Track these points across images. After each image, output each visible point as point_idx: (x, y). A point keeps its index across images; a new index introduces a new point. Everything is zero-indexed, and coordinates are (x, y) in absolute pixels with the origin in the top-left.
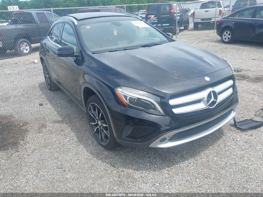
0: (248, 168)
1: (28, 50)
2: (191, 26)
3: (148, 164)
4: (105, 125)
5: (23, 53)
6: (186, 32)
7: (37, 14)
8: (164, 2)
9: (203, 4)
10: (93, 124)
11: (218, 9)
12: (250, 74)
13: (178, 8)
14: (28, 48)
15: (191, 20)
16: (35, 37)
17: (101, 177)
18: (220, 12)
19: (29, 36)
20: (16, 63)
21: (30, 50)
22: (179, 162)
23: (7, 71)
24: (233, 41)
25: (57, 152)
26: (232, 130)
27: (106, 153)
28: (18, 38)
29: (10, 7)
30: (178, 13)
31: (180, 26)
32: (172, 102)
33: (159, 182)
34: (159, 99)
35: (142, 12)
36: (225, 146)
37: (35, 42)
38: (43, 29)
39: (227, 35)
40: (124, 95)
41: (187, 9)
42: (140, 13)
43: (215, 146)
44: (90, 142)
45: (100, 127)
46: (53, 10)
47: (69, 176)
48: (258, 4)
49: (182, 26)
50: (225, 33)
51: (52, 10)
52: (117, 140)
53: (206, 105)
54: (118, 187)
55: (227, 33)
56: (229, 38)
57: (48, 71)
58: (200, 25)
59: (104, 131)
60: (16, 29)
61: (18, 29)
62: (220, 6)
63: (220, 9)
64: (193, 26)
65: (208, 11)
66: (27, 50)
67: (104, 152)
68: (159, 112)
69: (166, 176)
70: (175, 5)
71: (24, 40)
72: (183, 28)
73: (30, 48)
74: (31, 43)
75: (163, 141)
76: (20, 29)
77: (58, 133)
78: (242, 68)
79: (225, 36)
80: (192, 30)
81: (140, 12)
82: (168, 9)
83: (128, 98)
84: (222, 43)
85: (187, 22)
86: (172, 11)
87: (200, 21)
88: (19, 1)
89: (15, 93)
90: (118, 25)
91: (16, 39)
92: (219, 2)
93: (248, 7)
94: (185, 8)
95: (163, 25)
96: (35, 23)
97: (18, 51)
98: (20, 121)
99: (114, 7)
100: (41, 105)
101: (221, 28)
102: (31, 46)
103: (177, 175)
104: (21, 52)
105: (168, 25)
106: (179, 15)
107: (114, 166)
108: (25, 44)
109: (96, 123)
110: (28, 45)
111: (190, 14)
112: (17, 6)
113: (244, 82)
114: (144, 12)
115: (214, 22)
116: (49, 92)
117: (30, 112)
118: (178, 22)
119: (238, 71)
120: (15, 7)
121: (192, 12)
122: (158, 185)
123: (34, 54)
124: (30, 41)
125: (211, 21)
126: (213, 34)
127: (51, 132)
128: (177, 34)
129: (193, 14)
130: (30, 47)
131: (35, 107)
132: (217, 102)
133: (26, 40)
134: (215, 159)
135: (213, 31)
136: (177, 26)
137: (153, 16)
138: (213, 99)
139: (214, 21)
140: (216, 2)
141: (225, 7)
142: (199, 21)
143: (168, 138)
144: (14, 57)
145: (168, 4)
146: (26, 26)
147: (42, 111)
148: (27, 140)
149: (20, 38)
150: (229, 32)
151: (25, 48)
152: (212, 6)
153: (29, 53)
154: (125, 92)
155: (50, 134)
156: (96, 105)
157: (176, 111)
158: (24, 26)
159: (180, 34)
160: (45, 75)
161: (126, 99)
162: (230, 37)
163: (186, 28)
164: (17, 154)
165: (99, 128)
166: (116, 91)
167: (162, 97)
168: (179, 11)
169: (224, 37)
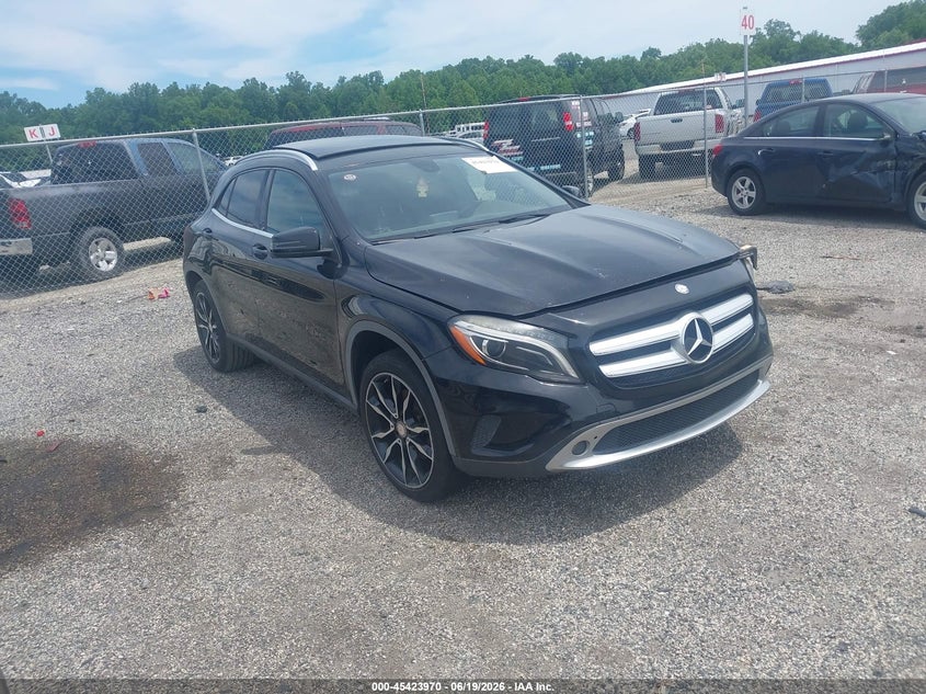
0: (808, 518)
1: (114, 262)
2: (632, 166)
3: (544, 528)
4: (418, 430)
5: (96, 271)
6: (614, 188)
7: (142, 147)
8: (541, 99)
9: (662, 98)
10: (381, 435)
11: (712, 112)
12: (818, 299)
13: (586, 114)
14: (112, 254)
15: (629, 149)
16: (134, 219)
17: (421, 565)
18: (719, 120)
19: (117, 218)
20: (83, 303)
21: (119, 260)
22: (627, 518)
23: (62, 326)
24: (765, 207)
25: (284, 519)
26: (766, 437)
27: (423, 511)
28: (81, 226)
29: (32, 128)
30: (588, 128)
31: (596, 169)
32: (598, 348)
33: (577, 563)
34: (563, 341)
35: (468, 132)
36: (748, 476)
37: (141, 236)
38: (161, 194)
39: (744, 191)
40: (473, 337)
41: (614, 115)
42: (461, 134)
43: (722, 477)
44: (373, 490)
45: (404, 440)
46: (198, 134)
47: (331, 569)
48: (836, 94)
49: (601, 171)
50: (738, 184)
51: (195, 135)
52: (459, 462)
53: (685, 356)
54: (470, 580)
55: (743, 183)
56: (750, 199)
57: (215, 312)
58: (659, 165)
59: (418, 446)
60: (74, 196)
61: (81, 196)
62: (714, 102)
63: (718, 111)
64: (637, 168)
65: (680, 120)
66: (108, 262)
67: (418, 510)
68: (567, 375)
69: (596, 548)
70: (575, 103)
71: (101, 229)
72: (604, 175)
73: (119, 254)
74: (122, 239)
75: (580, 450)
76: (87, 195)
77: (273, 475)
78: (794, 282)
79: (739, 192)
80: (633, 180)
81: (459, 129)
82: (553, 117)
83: (485, 343)
84: (731, 215)
85: (619, 156)
86: (567, 123)
87: (657, 152)
88: (44, 108)
89: (108, 383)
90: (428, 167)
91: (78, 227)
92: (714, 92)
93: (803, 102)
94: (606, 112)
95: (542, 168)
96: (134, 175)
97: (80, 267)
98: (151, 453)
99: (384, 117)
100: (202, 410)
101: (725, 167)
102: (122, 249)
103: (625, 544)
104: (92, 268)
105: (558, 166)
106: (592, 133)
107: (451, 539)
108: (104, 242)
109: (392, 429)
110: (113, 247)
111: (623, 130)
112: (55, 126)
113: (798, 320)
114: (471, 131)
115: (703, 152)
116: (216, 375)
117: (175, 430)
118: (590, 157)
119: (782, 291)
120: (47, 128)
121: (631, 122)
122: (576, 569)
123: (130, 273)
124: (121, 232)
125: (694, 149)
126: (702, 188)
127: (252, 476)
128: (587, 194)
129: (636, 130)
130: (120, 251)
131: (187, 418)
132: (713, 349)
133: (106, 229)
134: (723, 504)
135: (701, 180)
136: (586, 168)
137: (509, 141)
138: (699, 340)
139: (703, 148)
140: (702, 92)
141: (734, 107)
142: (655, 150)
143: (594, 443)
144: (67, 286)
145: (553, 103)
146: (106, 185)
147: (210, 425)
148: (188, 497)
149: (88, 225)
150: (748, 182)
151: (104, 257)
152: (692, 104)
153: (116, 272)
154: (476, 328)
155: (251, 479)
156: (393, 376)
157: (609, 370)
158: (100, 186)
159: (596, 194)
160: (202, 326)
161: (480, 347)
162: (753, 194)
163: (615, 175)
164: (170, 531)
165: (400, 444)
166: (452, 329)
167: (570, 336)
168: (589, 124)
169: (736, 198)
